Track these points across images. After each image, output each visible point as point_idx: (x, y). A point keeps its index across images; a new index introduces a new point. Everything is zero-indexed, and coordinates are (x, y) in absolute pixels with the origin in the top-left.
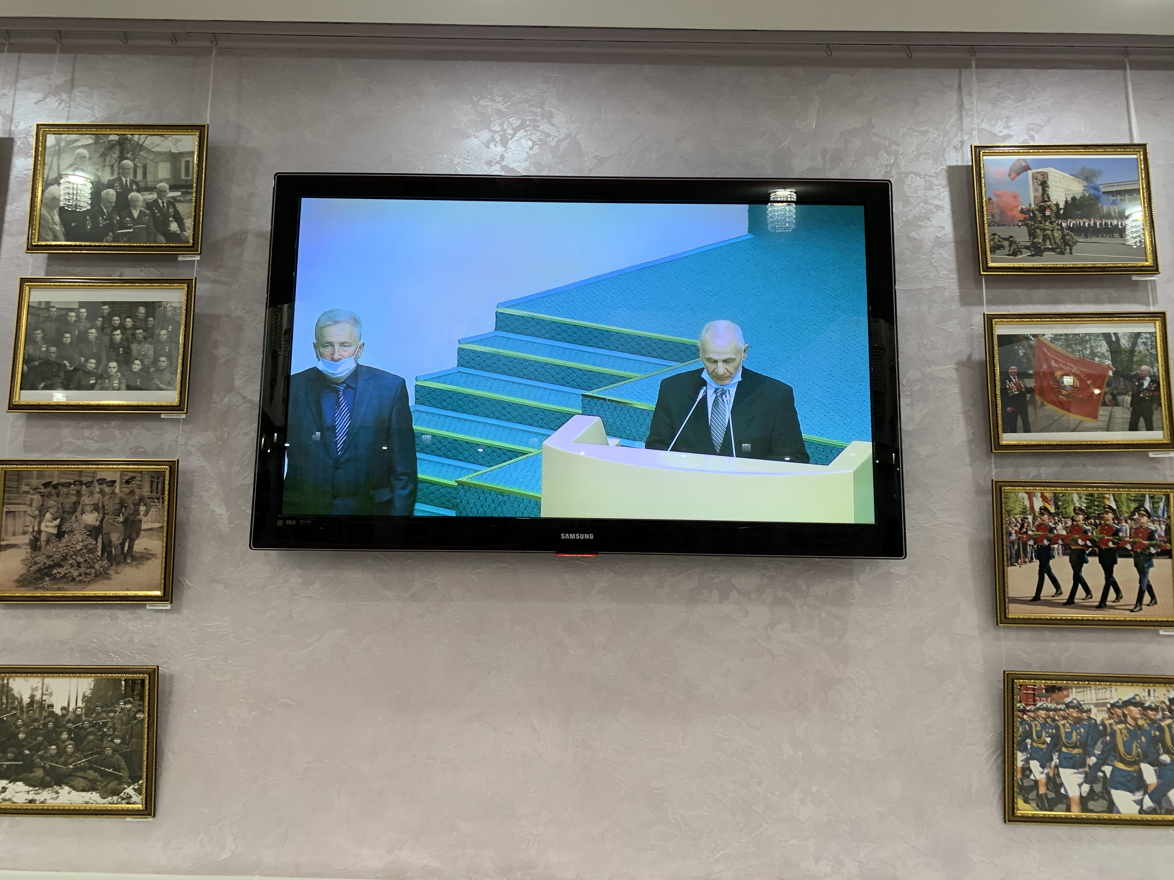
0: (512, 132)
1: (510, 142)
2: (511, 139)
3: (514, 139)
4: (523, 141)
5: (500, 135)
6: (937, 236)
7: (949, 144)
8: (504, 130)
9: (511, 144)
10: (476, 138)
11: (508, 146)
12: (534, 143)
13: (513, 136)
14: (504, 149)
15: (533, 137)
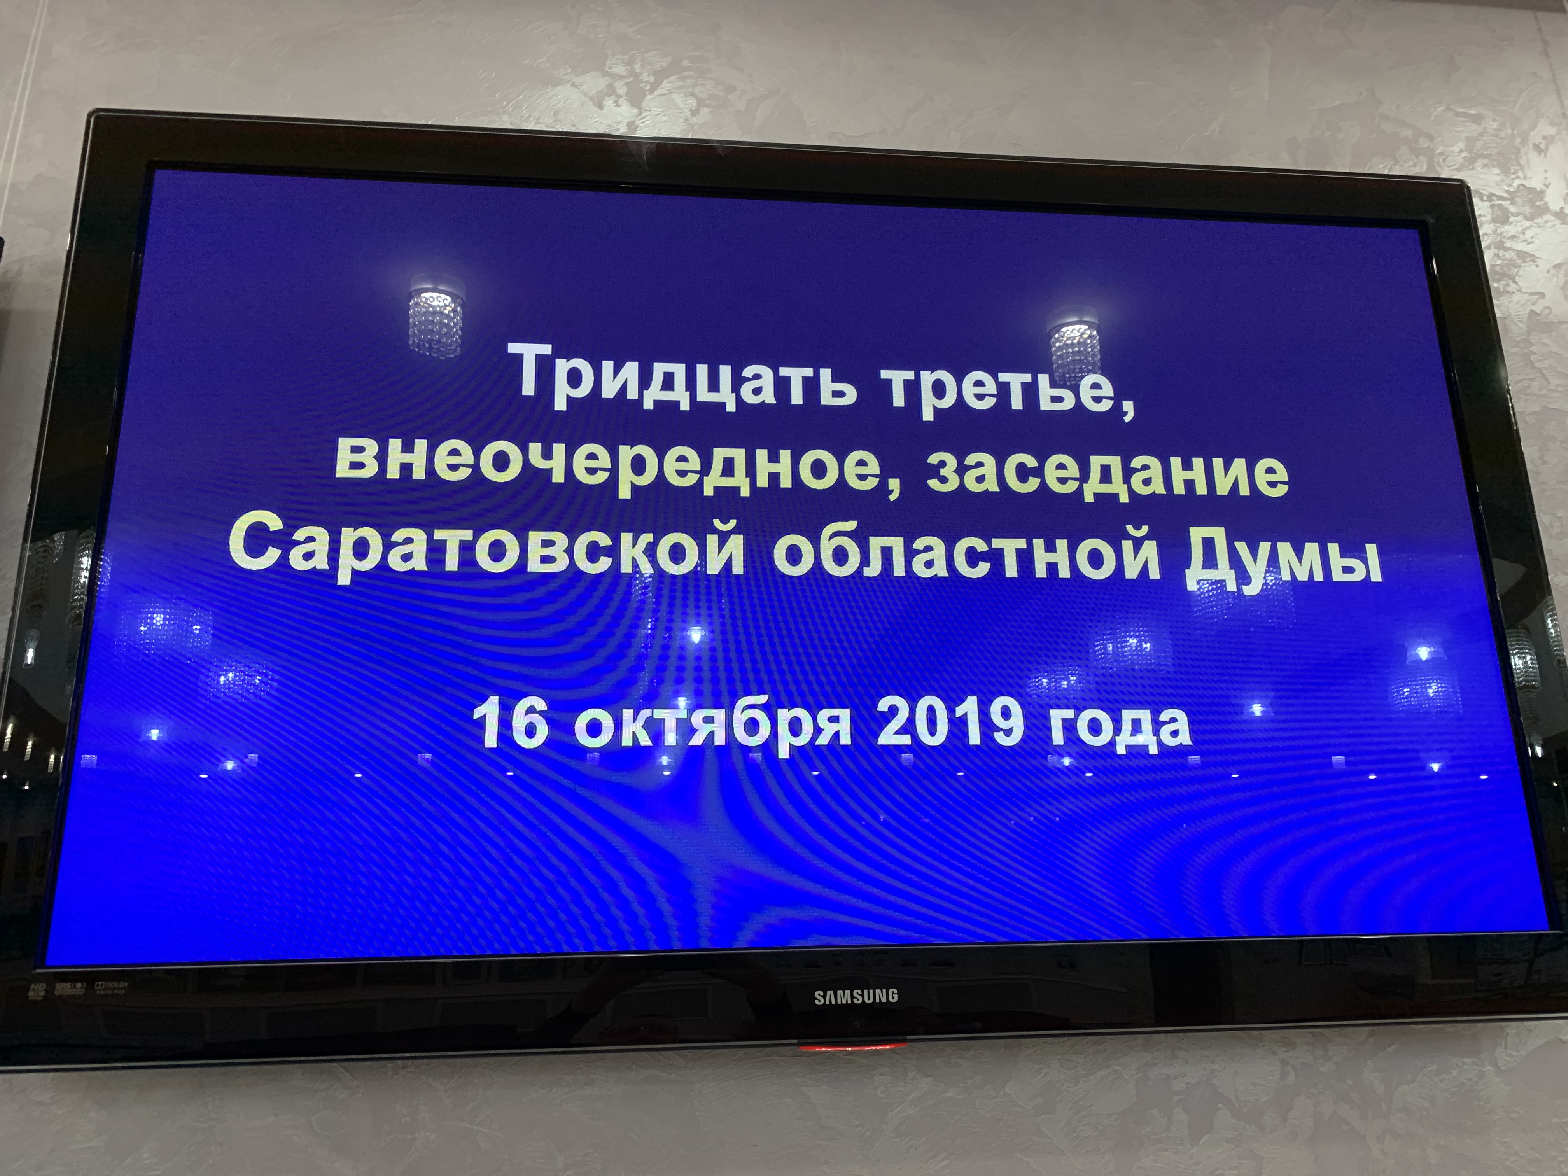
0: (652, 79)
1: (649, 97)
2: (652, 92)
3: (656, 93)
4: (678, 98)
5: (627, 84)
6: (1532, 311)
7: (1524, 142)
8: (636, 76)
9: (649, 101)
10: (573, 85)
11: (644, 104)
12: (701, 103)
13: (654, 87)
14: (635, 111)
15: (698, 90)
